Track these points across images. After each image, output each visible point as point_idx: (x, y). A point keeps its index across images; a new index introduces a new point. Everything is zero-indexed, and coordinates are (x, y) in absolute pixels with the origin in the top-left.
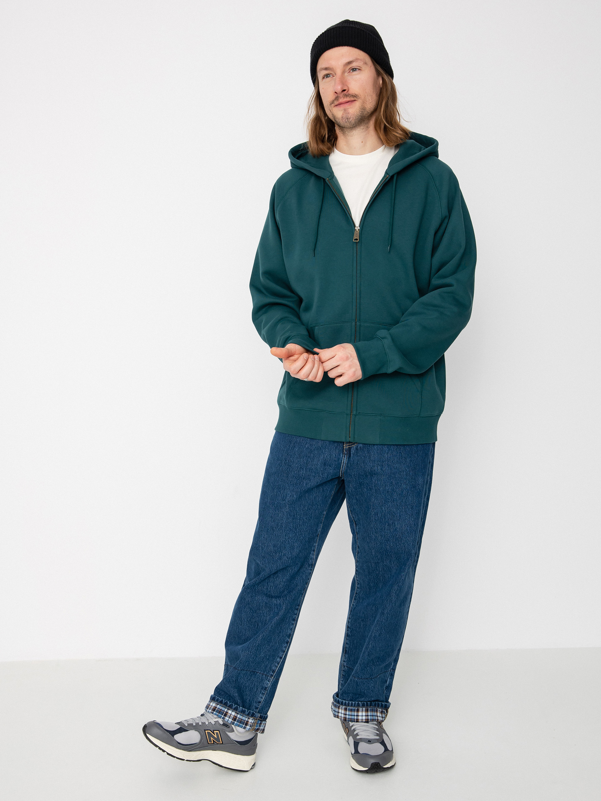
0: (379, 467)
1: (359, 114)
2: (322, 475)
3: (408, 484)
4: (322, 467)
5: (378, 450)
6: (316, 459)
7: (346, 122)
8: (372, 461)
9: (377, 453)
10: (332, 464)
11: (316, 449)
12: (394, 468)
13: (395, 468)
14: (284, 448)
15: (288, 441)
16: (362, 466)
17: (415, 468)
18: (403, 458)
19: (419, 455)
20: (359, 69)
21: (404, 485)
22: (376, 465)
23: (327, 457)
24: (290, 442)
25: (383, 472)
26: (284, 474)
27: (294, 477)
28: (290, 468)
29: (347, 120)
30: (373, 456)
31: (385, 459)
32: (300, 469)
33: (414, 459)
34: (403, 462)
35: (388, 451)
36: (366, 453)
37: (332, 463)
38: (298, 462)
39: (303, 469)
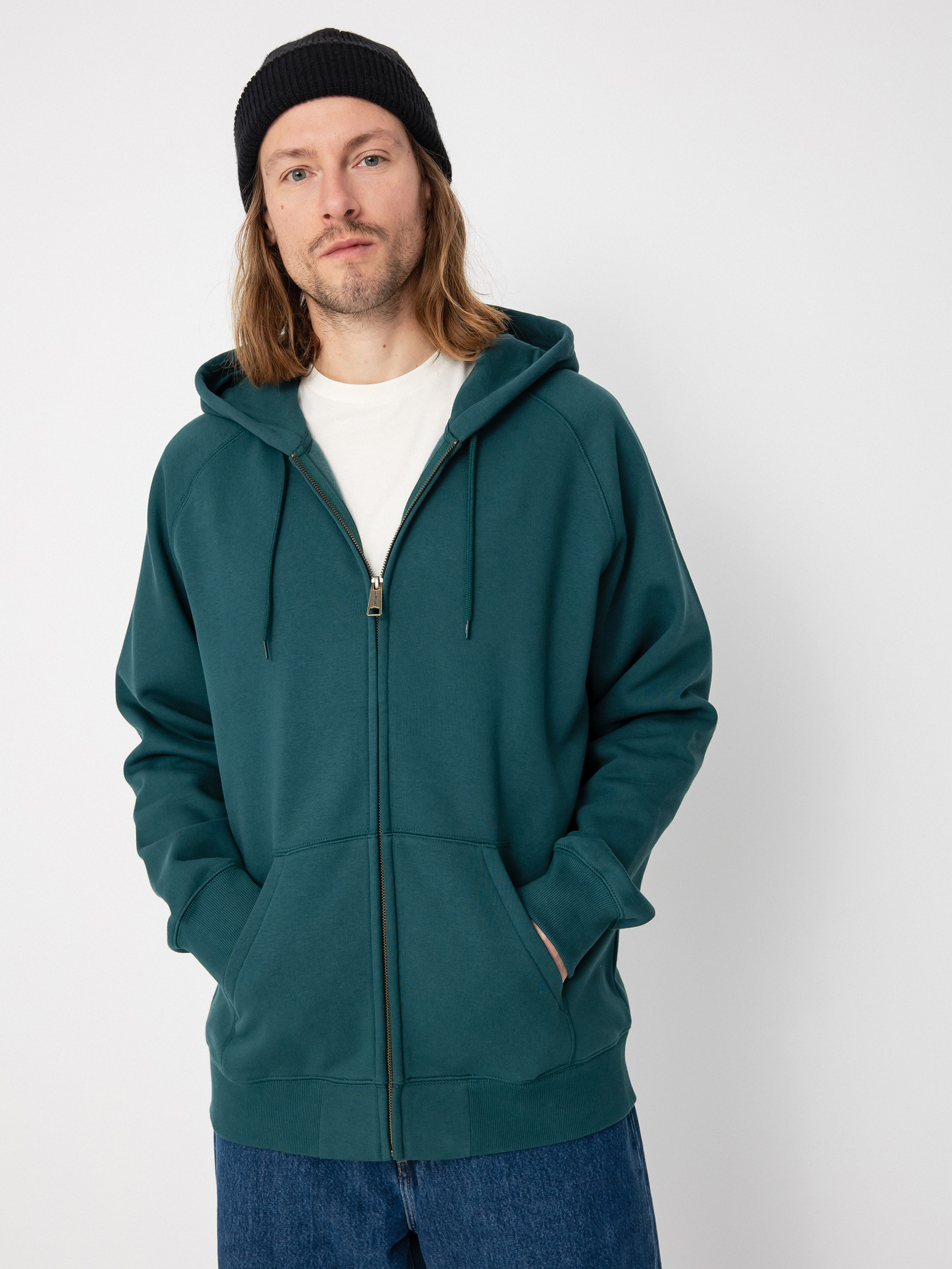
0: (492, 1215)
1: (387, 278)
2: (358, 1236)
3: (576, 1252)
4: (354, 1217)
5: (482, 1171)
6: (336, 1199)
7: (355, 299)
8: (470, 1200)
9: (481, 1178)
10: (380, 1204)
11: (329, 1172)
12: (533, 1214)
13: (535, 1211)
14: (244, 1180)
15: (249, 1159)
16: (451, 1208)
17: (590, 1204)
18: (553, 1183)
19: (598, 1166)
20: (384, 159)
21: (566, 1257)
22: (482, 1209)
23: (360, 1188)
24: (257, 1162)
25: (504, 1226)
26: (260, 1249)
27: (290, 1253)
28: (273, 1229)
29: (356, 294)
30: (472, 1189)
31: (503, 1192)
32: (298, 1228)
33: (584, 1179)
34: (554, 1195)
35: (509, 1170)
36: (453, 1178)
37: (380, 1201)
38: (291, 1212)
39: (306, 1226)
